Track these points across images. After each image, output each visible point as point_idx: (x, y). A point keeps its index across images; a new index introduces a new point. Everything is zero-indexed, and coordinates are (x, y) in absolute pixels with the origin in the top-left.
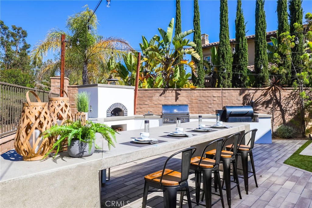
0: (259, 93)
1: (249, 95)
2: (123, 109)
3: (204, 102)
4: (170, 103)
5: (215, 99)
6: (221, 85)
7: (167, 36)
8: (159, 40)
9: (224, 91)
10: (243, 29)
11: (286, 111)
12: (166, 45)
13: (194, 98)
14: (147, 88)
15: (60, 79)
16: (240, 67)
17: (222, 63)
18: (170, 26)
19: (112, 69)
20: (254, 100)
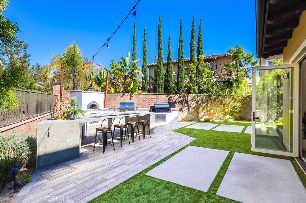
0: (176, 97)
1: (171, 97)
2: (97, 105)
3: (146, 101)
4: (126, 102)
5: (152, 100)
6: (157, 92)
7: (125, 63)
8: (121, 64)
9: (157, 95)
10: (171, 60)
11: (190, 106)
12: (125, 67)
13: (140, 99)
14: (113, 93)
15: (60, 86)
16: (168, 82)
17: (158, 79)
18: (127, 56)
19: (92, 79)
20: (173, 101)
